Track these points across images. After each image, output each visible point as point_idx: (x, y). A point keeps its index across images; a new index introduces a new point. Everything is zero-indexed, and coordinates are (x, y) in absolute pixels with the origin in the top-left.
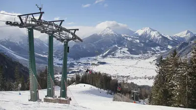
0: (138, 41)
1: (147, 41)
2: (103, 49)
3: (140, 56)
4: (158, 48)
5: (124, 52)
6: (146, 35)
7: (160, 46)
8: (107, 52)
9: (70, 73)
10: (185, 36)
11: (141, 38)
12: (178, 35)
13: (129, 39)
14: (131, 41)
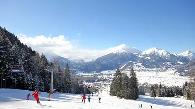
0: (149, 58)
1: (157, 58)
2: (119, 64)
3: (154, 69)
4: (168, 63)
5: (139, 66)
6: (155, 53)
7: (170, 62)
8: (123, 67)
9: (96, 82)
10: (187, 55)
11: (150, 55)
12: (181, 54)
13: (140, 56)
14: (142, 58)
